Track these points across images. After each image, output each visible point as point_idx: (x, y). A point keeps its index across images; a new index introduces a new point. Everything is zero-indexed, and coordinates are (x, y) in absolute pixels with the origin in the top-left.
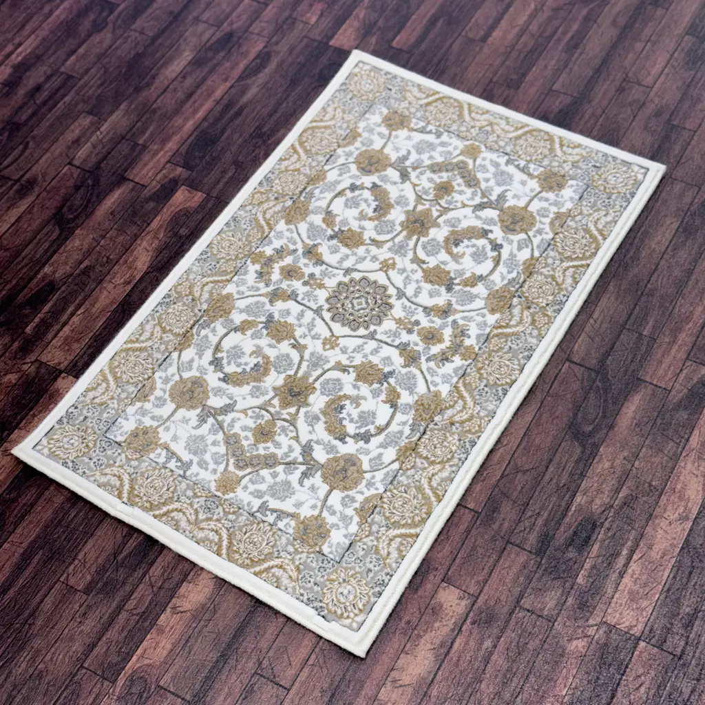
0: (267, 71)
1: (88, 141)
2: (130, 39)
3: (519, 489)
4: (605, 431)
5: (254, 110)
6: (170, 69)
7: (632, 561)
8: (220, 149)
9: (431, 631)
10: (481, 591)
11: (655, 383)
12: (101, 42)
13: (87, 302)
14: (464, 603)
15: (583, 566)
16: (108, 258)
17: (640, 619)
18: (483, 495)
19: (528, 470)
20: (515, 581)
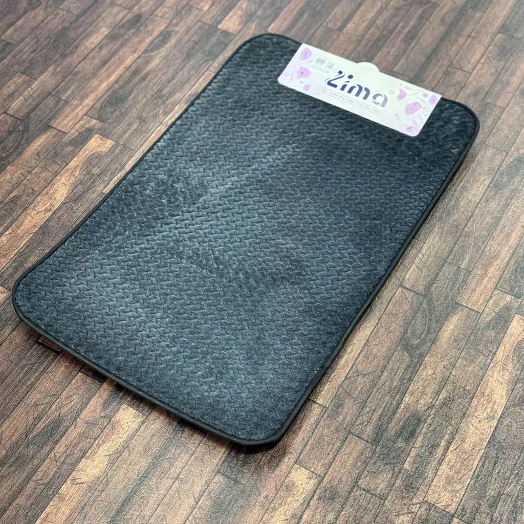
0: (167, 45)
1: (21, 95)
2: (58, 17)
3: (360, 389)
4: (429, 344)
5: (156, 76)
6: (90, 41)
7: (449, 451)
8: (127, 106)
9: (285, 504)
10: (326, 473)
11: (469, 306)
12: (34, 18)
13: (14, 224)
14: (312, 481)
15: (409, 454)
16: (33, 190)
17: (454, 499)
18: (330, 393)
19: (367, 374)
20: (353, 465)
